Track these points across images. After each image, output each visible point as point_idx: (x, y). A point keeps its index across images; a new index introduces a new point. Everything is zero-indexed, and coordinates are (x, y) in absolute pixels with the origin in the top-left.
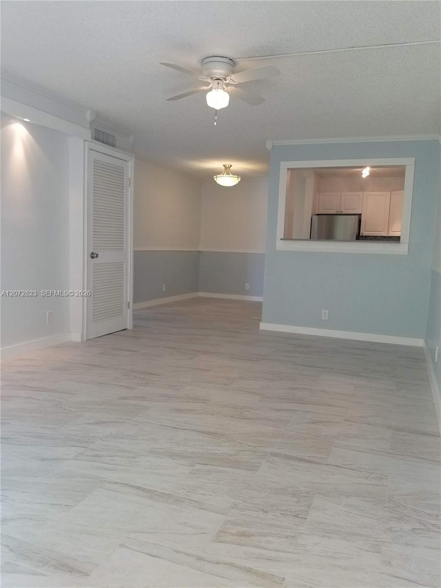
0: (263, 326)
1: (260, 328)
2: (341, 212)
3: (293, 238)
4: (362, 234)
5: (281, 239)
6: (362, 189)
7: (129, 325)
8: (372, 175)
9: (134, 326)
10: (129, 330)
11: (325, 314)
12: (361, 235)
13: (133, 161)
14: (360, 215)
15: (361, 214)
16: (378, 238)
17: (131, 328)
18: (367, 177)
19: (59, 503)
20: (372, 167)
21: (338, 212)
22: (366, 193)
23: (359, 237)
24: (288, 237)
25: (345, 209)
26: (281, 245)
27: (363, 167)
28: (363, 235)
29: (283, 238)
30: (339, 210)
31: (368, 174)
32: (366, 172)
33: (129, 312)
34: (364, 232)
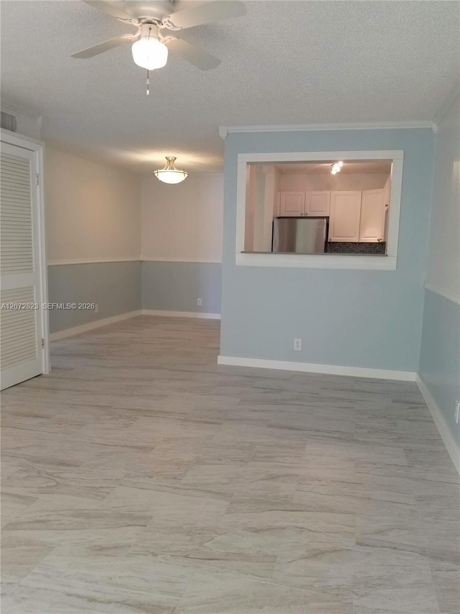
0: (222, 360)
1: (218, 363)
2: (307, 214)
3: (254, 250)
4: (330, 240)
5: (242, 252)
6: (329, 187)
7: (45, 369)
8: (344, 171)
9: (53, 368)
10: (46, 377)
11: (298, 344)
12: (329, 241)
13: (41, 150)
14: (328, 218)
15: (329, 217)
16: (348, 244)
17: (48, 373)
18: (337, 173)
20: (346, 161)
21: (302, 214)
22: (333, 193)
23: (331, 247)
24: (248, 250)
25: (310, 211)
26: (242, 260)
27: (333, 162)
28: (332, 241)
29: (243, 250)
30: (303, 213)
31: (339, 170)
32: (336, 168)
33: (43, 352)
34: (333, 238)
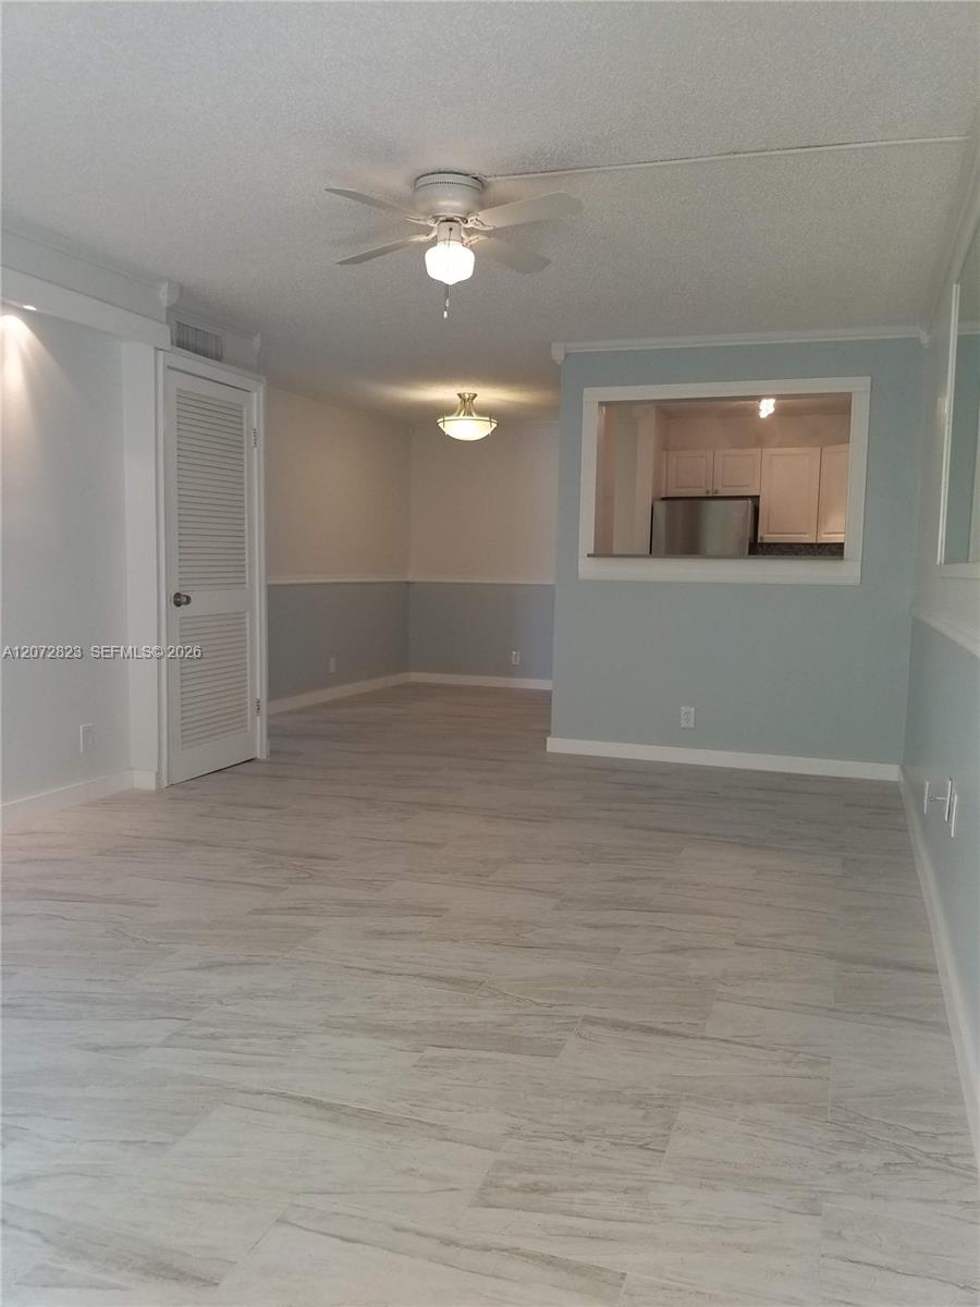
0: (555, 745)
1: (548, 750)
2: (716, 492)
3: (615, 552)
4: (762, 538)
5: (589, 555)
6: (758, 441)
7: (260, 750)
8: (780, 412)
9: (272, 753)
10: (261, 762)
11: (687, 716)
12: (759, 541)
13: (261, 389)
14: (756, 499)
15: (758, 497)
16: (797, 547)
17: (264, 757)
18: (770, 416)
19: (140, 1139)
20: (778, 397)
21: (708, 492)
22: (767, 451)
23: (757, 548)
24: (603, 551)
25: (724, 486)
26: (589, 569)
27: (759, 398)
28: (765, 541)
29: (592, 552)
30: (711, 490)
31: (771, 410)
32: (767, 408)
33: (259, 722)
34: (766, 536)
